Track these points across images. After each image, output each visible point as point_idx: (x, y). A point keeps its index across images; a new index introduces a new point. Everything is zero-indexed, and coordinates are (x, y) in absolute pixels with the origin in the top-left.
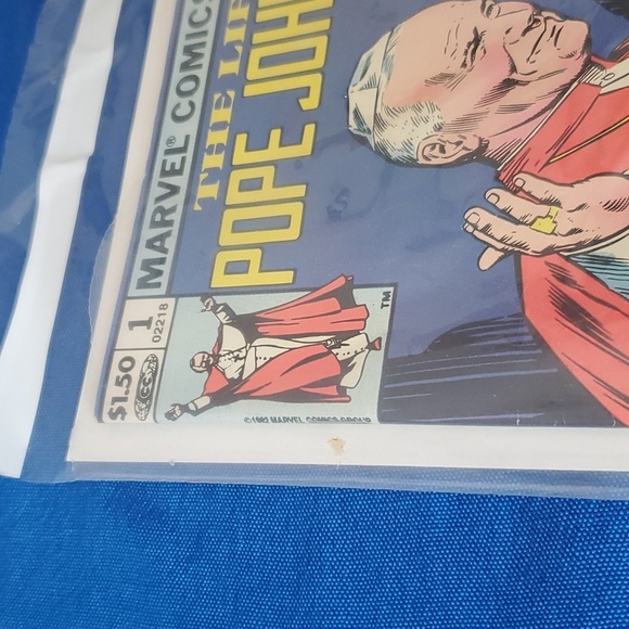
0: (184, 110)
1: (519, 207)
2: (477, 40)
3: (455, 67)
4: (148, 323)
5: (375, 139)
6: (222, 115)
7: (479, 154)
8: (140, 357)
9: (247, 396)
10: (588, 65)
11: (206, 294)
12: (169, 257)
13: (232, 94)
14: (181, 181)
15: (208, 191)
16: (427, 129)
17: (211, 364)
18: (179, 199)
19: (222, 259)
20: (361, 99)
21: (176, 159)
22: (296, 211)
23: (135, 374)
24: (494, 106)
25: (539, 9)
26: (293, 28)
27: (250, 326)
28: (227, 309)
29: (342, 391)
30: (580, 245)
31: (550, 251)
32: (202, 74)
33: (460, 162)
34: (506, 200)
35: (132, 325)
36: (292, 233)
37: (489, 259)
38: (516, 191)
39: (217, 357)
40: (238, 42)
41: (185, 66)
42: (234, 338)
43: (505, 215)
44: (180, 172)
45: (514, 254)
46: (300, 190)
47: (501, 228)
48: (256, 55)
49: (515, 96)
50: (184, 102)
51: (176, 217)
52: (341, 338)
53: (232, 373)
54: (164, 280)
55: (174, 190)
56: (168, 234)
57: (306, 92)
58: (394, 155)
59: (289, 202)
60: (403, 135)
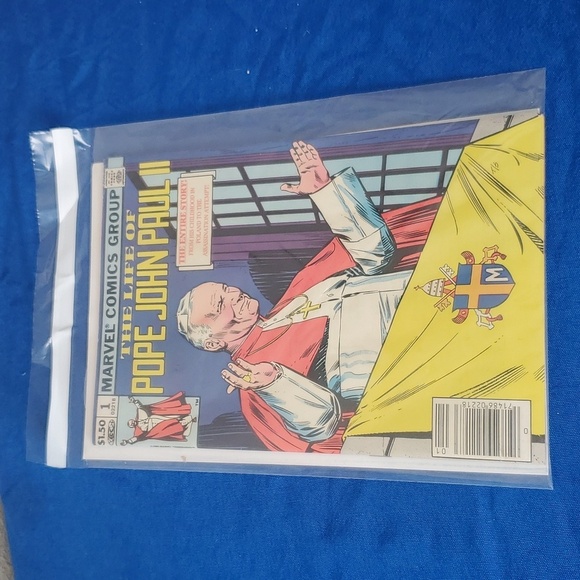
0: (111, 313)
1: (239, 371)
2: (222, 302)
3: (215, 312)
4: (108, 406)
5: (188, 336)
6: (127, 317)
7: (224, 349)
8: (107, 420)
9: (150, 438)
10: (259, 318)
11: (131, 395)
12: (113, 378)
13: (130, 308)
14: (114, 345)
15: (126, 351)
16: (206, 336)
17: (135, 424)
18: (113, 353)
19: (135, 381)
20: (182, 319)
21: (111, 334)
22: (161, 363)
23: (106, 427)
24: (229, 330)
25: (243, 292)
26: (152, 282)
27: (149, 410)
28: (139, 402)
29: (184, 437)
30: (258, 387)
31: (249, 388)
32: (117, 296)
33: (218, 351)
34: (234, 368)
35: (102, 407)
36: (160, 372)
37: (230, 390)
38: (238, 365)
39: (137, 422)
40: (130, 284)
41: (109, 292)
42: (143, 415)
43: (234, 373)
44: (113, 341)
45: (238, 389)
46: (162, 355)
47: (234, 378)
48: (139, 292)
49: (236, 327)
50: (111, 308)
51: (114, 360)
52: (183, 416)
53: (144, 429)
54: (112, 388)
55: (112, 349)
56: (111, 368)
57: (160, 312)
58: (196, 345)
59: (158, 359)
60: (199, 337)
